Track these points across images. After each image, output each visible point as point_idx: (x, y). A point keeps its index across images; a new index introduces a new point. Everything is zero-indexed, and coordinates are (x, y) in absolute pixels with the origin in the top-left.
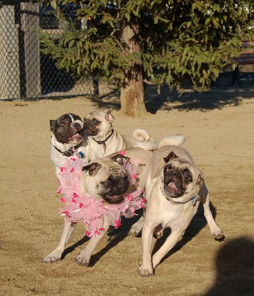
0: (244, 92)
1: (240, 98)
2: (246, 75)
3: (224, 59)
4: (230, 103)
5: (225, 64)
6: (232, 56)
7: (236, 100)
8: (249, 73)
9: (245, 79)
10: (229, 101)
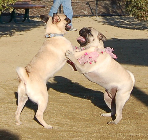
0: (17, 27)
1: (14, 31)
2: (19, 15)
3: (5, 5)
4: (7, 34)
5: (5, 9)
6: (9, 3)
7: (11, 32)
8: (22, 14)
9: (19, 18)
10: (7, 33)
